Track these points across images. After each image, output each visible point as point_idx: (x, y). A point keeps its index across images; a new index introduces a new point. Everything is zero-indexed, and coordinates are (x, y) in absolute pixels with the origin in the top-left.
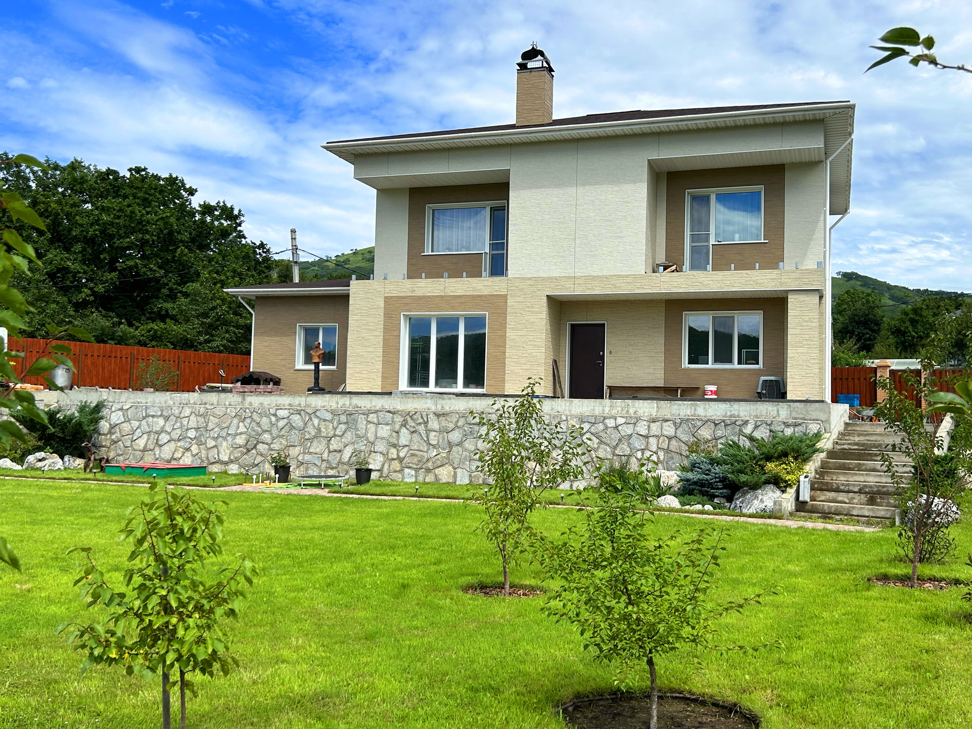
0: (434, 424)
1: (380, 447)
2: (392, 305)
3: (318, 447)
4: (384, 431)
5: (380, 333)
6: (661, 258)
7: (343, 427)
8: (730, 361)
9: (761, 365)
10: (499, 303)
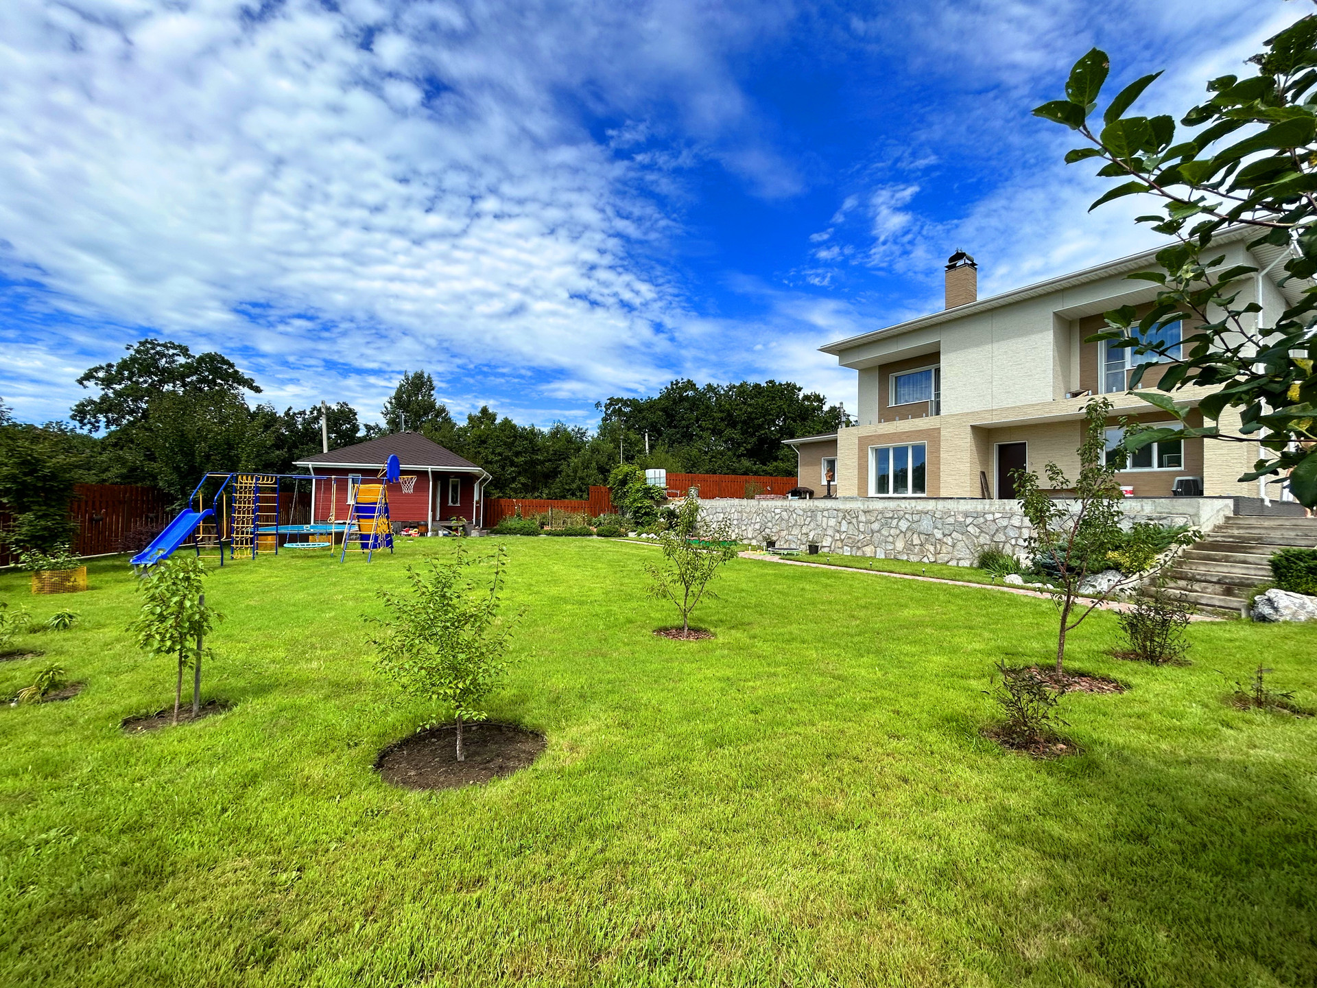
0: (862, 518)
1: (830, 532)
2: (863, 442)
3: (795, 531)
4: (832, 522)
5: (856, 460)
6: (1076, 387)
7: (809, 519)
8: (1149, 464)
9: (1182, 468)
10: (934, 435)
